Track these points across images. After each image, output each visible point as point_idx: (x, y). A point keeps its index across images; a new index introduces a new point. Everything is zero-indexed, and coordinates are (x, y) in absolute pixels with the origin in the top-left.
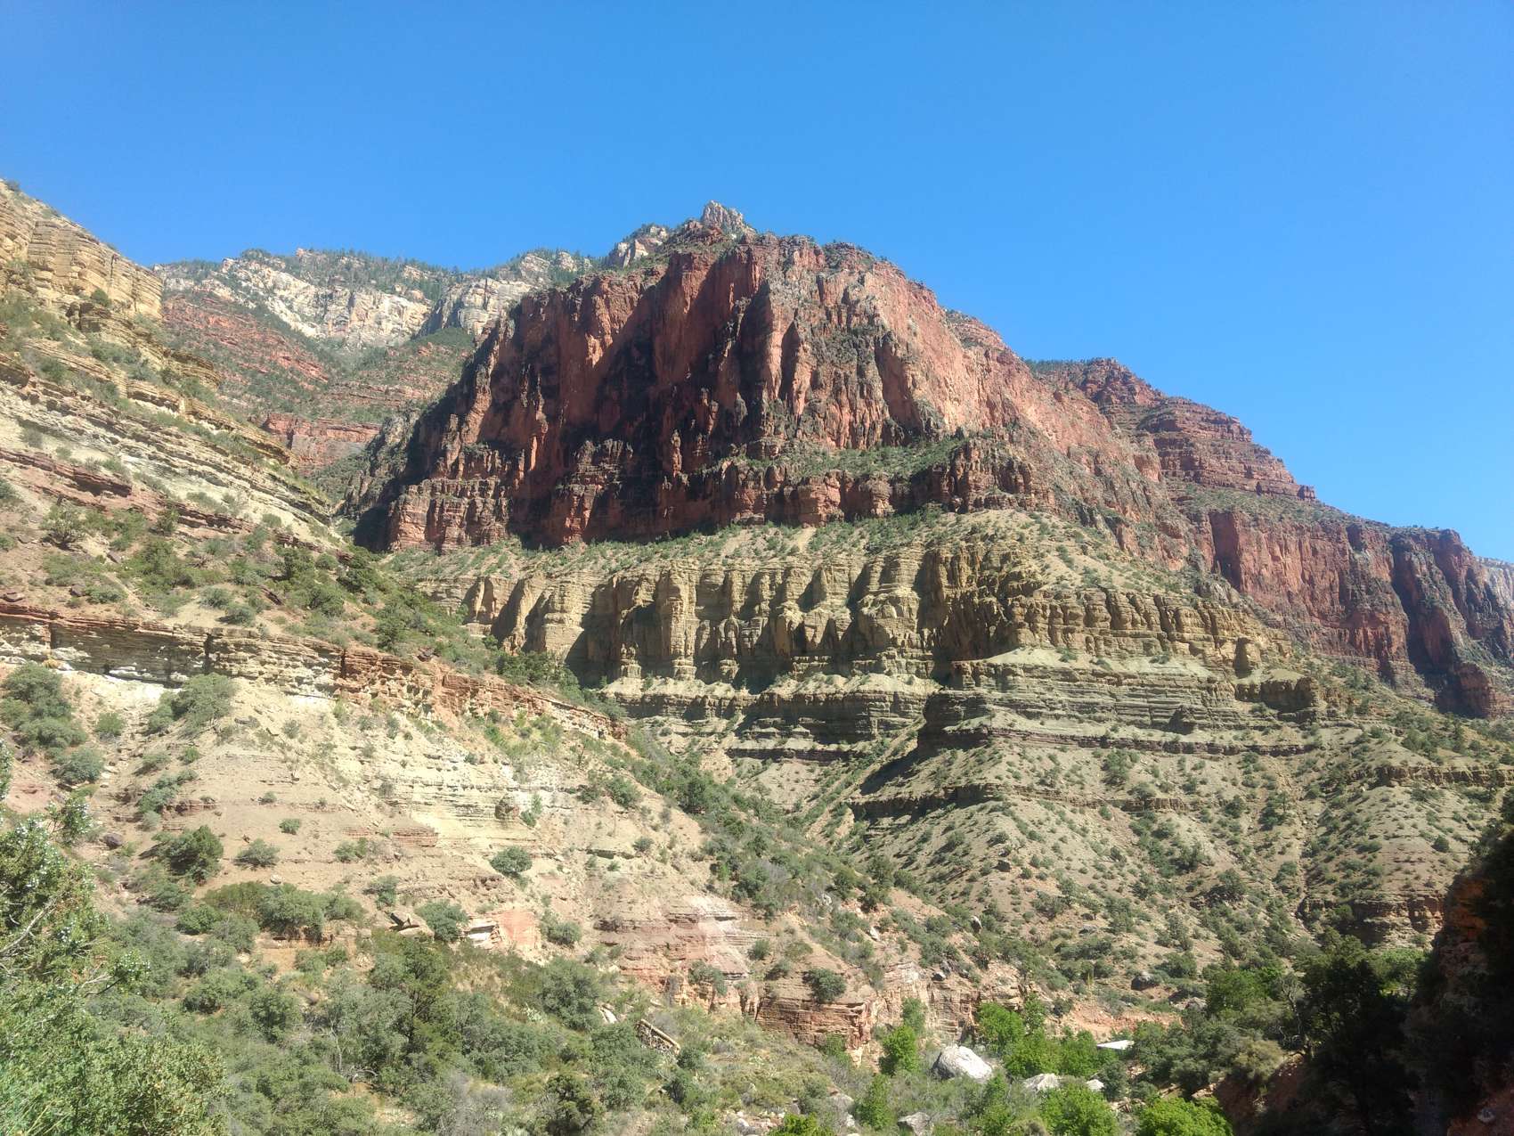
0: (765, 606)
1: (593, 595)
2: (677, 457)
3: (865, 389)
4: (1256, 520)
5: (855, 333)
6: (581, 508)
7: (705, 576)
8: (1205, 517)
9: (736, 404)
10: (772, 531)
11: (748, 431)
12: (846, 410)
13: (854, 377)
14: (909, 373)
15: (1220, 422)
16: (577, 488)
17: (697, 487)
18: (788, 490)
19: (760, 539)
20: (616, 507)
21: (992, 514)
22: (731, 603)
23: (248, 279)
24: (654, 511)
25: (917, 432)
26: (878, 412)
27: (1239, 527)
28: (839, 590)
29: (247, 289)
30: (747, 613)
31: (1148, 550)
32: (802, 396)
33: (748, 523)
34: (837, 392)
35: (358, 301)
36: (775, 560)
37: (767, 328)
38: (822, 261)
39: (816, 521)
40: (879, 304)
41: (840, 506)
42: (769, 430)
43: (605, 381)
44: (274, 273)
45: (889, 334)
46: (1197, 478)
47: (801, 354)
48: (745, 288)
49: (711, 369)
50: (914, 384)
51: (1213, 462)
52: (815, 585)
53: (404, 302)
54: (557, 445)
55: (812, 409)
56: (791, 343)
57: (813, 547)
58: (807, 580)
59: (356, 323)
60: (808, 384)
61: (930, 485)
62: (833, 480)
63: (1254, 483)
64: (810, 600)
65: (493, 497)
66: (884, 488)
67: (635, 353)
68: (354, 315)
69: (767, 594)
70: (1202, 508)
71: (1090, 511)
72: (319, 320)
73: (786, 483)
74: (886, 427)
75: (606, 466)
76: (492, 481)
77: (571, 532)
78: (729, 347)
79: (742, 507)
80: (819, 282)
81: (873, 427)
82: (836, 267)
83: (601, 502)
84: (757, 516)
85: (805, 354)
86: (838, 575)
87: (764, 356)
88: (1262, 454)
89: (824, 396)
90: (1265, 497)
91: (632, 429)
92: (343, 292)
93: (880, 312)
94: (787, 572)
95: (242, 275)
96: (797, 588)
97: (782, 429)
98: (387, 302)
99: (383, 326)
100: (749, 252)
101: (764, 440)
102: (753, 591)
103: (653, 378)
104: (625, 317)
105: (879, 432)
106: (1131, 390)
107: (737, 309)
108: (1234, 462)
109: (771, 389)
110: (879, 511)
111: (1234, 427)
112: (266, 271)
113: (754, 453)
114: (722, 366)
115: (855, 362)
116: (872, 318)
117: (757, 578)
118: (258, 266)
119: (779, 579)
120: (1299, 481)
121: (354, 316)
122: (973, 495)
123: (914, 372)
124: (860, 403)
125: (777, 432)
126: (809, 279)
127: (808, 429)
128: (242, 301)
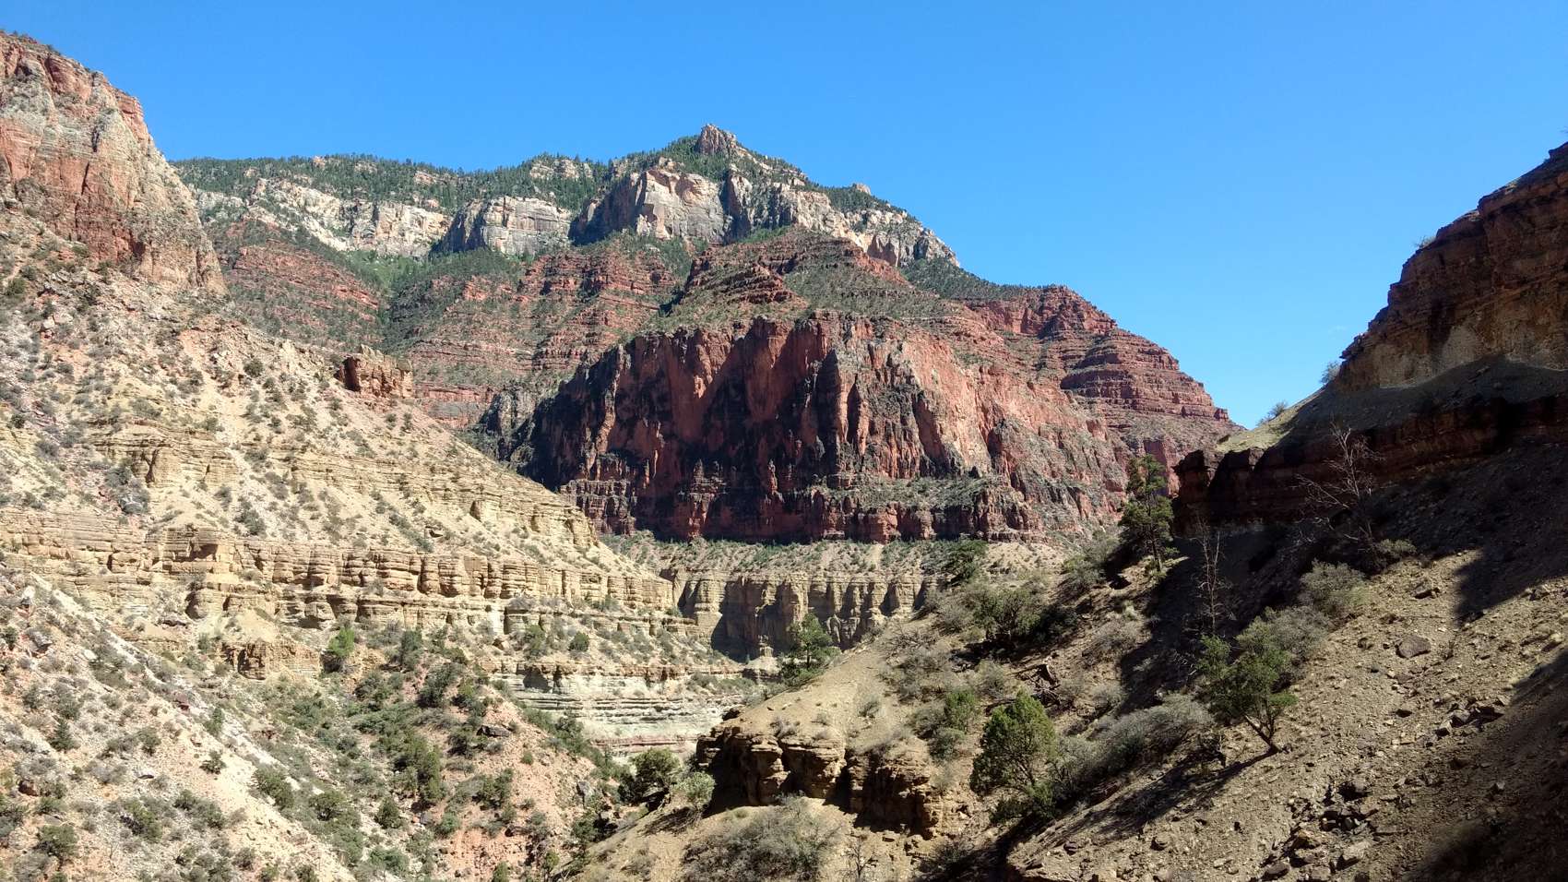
0: (857, 610)
1: (726, 588)
2: (774, 480)
3: (907, 433)
4: (1181, 446)
5: (898, 390)
6: (700, 511)
7: (813, 586)
8: (1141, 444)
9: (816, 444)
10: (853, 546)
11: (827, 466)
12: (895, 449)
13: (899, 424)
14: (937, 423)
15: (1155, 354)
16: (696, 496)
17: (790, 503)
18: (861, 516)
19: (845, 554)
20: (726, 513)
21: (1005, 546)
22: (834, 606)
23: (284, 201)
24: (758, 519)
25: (945, 465)
26: (916, 450)
27: (1167, 454)
28: (907, 600)
29: (285, 211)
30: (845, 613)
31: (1099, 508)
32: (864, 440)
33: (834, 538)
34: (888, 437)
35: (382, 214)
36: (861, 575)
37: (838, 390)
38: (870, 332)
39: (882, 540)
40: (912, 366)
41: (898, 529)
42: (843, 467)
43: (709, 410)
44: (304, 190)
45: (922, 393)
46: (1134, 406)
47: (862, 409)
48: (816, 353)
49: (795, 414)
50: (941, 431)
51: (1148, 390)
52: (891, 597)
53: (422, 212)
54: (674, 458)
55: (871, 450)
56: (854, 401)
57: (884, 563)
58: (884, 591)
59: (382, 236)
60: (867, 431)
61: (960, 517)
62: (893, 510)
63: (1180, 407)
64: (889, 607)
65: (626, 495)
66: (927, 517)
67: (733, 392)
68: (379, 227)
69: (858, 601)
70: (1138, 437)
71: (1058, 491)
72: (347, 232)
73: (859, 510)
74: (923, 462)
75: (717, 479)
76: (624, 483)
77: (693, 528)
78: (808, 400)
79: (829, 526)
80: (870, 349)
81: (914, 462)
82: (881, 337)
83: (714, 507)
84: (839, 533)
85: (864, 409)
86: (906, 590)
87: (836, 410)
88: (1186, 381)
89: (879, 440)
90: (1189, 420)
91: (734, 452)
92: (366, 206)
93: (915, 374)
94: (871, 586)
95: (278, 196)
96: (879, 597)
97: (851, 466)
98: (408, 213)
99: (407, 237)
100: (818, 326)
101: (839, 474)
102: (848, 597)
103: (748, 413)
104: (721, 361)
105: (918, 465)
106: (1081, 317)
107: (812, 369)
108: (1164, 390)
109: (841, 435)
110: (926, 535)
111: (1164, 358)
112: (296, 189)
113: (833, 483)
114: (805, 413)
115: (899, 414)
116: (909, 378)
117: (850, 589)
118: (289, 185)
119: (866, 591)
120: (1218, 404)
121: (379, 229)
122: (991, 531)
123: (942, 422)
124: (904, 444)
125: (848, 468)
126: (863, 346)
127: (870, 465)
128: (284, 225)
